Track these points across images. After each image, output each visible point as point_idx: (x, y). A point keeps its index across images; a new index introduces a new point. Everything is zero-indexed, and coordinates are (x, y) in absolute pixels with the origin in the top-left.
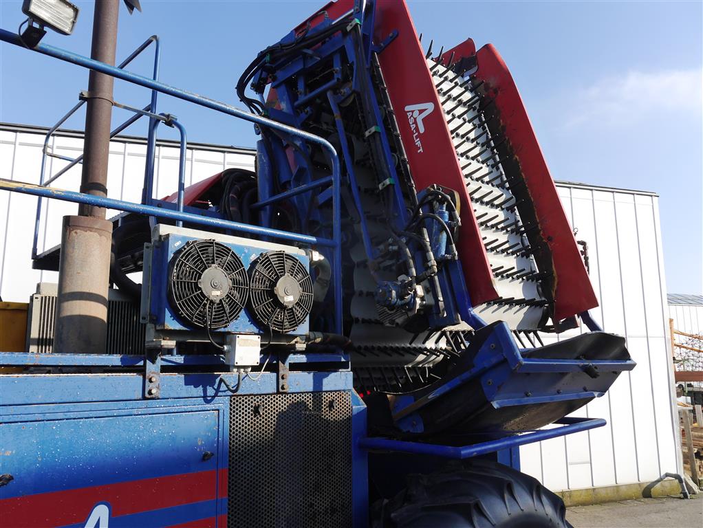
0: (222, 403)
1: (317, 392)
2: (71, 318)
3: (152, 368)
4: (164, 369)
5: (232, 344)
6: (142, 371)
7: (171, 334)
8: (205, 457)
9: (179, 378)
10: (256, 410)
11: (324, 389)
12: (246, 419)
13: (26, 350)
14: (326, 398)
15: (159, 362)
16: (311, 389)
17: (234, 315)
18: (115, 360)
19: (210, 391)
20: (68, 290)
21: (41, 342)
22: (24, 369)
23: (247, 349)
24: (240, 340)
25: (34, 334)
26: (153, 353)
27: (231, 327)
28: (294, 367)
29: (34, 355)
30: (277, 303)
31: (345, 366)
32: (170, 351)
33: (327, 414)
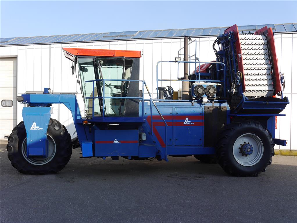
0: (203, 107)
1: (220, 106)
2: (184, 95)
3: (193, 102)
4: (194, 102)
5: (203, 99)
6: (191, 102)
7: (195, 97)
8: (201, 114)
9: (197, 103)
10: (208, 108)
11: (222, 106)
12: (207, 109)
13: (178, 99)
14: (222, 107)
15: (194, 101)
16: (219, 106)
17: (203, 95)
18: (188, 101)
19: (201, 105)
20: (183, 90)
21: (180, 98)
22: (178, 102)
23: (205, 99)
24: (204, 98)
25: (179, 97)
26: (193, 100)
27: (203, 96)
28: (215, 102)
29: (179, 100)
30: (210, 93)
31: (226, 102)
32: (194, 100)
33: (222, 110)
